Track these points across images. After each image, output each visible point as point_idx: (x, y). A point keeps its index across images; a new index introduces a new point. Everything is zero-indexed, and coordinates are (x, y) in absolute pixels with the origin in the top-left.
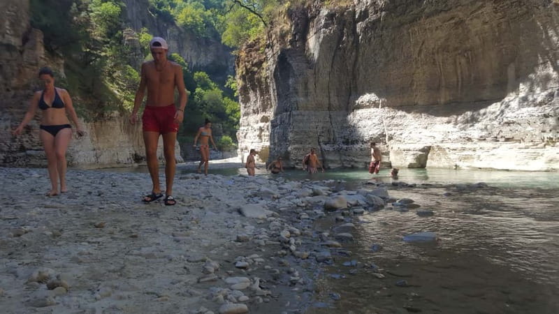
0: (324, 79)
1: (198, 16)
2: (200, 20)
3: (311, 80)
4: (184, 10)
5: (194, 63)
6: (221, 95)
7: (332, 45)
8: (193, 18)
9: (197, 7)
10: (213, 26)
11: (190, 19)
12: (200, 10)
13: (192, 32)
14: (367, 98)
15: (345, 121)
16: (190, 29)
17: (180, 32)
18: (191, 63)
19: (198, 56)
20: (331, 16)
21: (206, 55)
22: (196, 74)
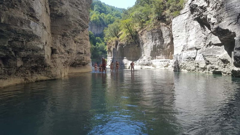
0: (119, 54)
1: (97, 17)
2: (98, 18)
3: (117, 54)
4: (93, 15)
5: (96, 33)
6: (104, 45)
7: (120, 49)
8: (96, 18)
9: (97, 13)
10: (102, 20)
11: (95, 18)
12: (98, 15)
13: (96, 23)
14: (125, 58)
15: (122, 61)
16: (95, 22)
17: (92, 23)
18: (95, 33)
19: (97, 31)
20: (120, 44)
21: (100, 30)
22: (97, 38)
